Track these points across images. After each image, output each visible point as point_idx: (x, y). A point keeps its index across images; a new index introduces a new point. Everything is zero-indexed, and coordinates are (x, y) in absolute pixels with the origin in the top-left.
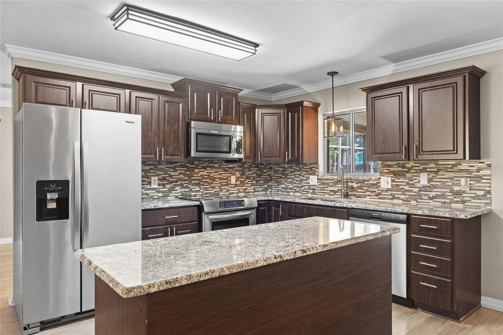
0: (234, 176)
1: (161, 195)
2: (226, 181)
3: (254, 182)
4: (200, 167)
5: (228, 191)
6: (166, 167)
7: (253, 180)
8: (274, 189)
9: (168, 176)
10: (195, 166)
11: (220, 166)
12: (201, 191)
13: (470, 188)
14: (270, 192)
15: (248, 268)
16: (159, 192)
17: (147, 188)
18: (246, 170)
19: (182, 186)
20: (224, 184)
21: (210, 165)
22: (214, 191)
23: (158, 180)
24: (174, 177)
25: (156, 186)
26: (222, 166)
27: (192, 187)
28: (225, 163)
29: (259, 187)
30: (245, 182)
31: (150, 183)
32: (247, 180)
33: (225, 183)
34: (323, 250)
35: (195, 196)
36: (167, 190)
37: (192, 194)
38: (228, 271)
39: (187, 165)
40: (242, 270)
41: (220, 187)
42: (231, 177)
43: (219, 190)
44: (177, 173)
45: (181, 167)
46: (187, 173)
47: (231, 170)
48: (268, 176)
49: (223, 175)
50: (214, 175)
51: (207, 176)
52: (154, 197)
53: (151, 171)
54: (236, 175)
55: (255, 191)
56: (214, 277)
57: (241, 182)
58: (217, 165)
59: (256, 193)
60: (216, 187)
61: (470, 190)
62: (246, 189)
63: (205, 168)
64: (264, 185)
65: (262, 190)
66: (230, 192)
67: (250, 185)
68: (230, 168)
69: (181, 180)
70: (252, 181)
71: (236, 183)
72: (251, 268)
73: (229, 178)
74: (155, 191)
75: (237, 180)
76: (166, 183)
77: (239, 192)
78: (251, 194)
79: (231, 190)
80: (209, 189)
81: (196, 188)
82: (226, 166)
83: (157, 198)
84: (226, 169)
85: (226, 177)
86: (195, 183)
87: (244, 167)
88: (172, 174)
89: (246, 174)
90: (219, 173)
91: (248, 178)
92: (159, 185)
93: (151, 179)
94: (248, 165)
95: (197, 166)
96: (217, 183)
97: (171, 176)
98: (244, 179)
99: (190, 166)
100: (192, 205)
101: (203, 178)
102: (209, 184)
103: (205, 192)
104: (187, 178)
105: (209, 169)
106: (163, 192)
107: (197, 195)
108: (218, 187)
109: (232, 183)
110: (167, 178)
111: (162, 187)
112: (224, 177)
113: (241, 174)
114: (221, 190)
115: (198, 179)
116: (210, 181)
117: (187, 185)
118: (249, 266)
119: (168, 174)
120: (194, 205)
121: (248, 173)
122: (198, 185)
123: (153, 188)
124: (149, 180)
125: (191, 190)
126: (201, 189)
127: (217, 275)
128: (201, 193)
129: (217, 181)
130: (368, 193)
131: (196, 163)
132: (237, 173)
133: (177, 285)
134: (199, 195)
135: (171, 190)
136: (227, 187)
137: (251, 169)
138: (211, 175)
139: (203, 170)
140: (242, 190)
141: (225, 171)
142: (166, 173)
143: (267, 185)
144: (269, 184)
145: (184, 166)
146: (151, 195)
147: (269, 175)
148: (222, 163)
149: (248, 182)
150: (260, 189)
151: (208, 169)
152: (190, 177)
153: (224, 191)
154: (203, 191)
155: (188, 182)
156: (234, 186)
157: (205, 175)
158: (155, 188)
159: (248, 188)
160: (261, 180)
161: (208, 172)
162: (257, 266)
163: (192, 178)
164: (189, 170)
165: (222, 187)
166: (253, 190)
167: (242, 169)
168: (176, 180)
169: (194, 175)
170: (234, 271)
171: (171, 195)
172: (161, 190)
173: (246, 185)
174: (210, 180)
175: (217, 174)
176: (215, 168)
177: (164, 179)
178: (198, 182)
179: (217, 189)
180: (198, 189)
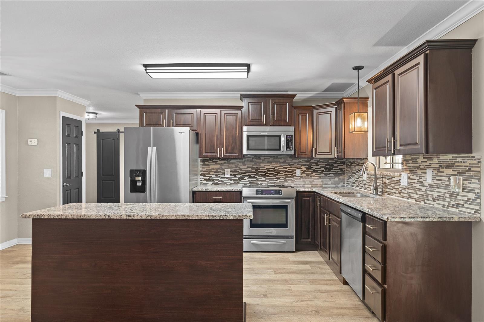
0: (300, 170)
1: (232, 182)
2: (291, 174)
3: (322, 175)
4: (266, 162)
5: (293, 182)
6: (237, 162)
7: (322, 173)
8: (346, 183)
9: (238, 168)
10: (261, 161)
11: (285, 161)
12: (266, 181)
13: (463, 189)
14: (342, 185)
15: (84, 218)
16: (231, 180)
17: (222, 177)
18: (313, 164)
19: (250, 176)
20: (288, 176)
21: (275, 160)
22: (279, 182)
23: (230, 171)
24: (243, 169)
25: (229, 176)
26: (287, 161)
27: (258, 178)
28: (290, 158)
29: (328, 180)
30: (312, 175)
31: (224, 173)
32: (314, 173)
33: (290, 176)
34: (147, 218)
35: (261, 185)
36: (237, 179)
37: (258, 183)
38: (71, 217)
39: (254, 160)
40: (80, 218)
41: (285, 179)
42: (296, 171)
43: (284, 181)
44: (245, 167)
45: (249, 162)
46: (254, 166)
47: (296, 164)
48: (340, 171)
49: (288, 168)
50: (279, 168)
51: (272, 169)
52: (227, 184)
53: (225, 165)
54: (302, 168)
55: (323, 184)
56: (62, 218)
57: (307, 175)
58: (282, 160)
59: (324, 186)
60: (281, 179)
61: (463, 191)
62: (313, 181)
63: (270, 162)
64: (335, 179)
65: (332, 184)
66: (295, 183)
67: (318, 178)
68: (295, 163)
69: (249, 171)
70: (320, 175)
71: (302, 176)
72: (86, 218)
73: (294, 172)
74: (228, 180)
75: (302, 174)
76: (237, 173)
77: (305, 184)
78: (319, 187)
79: (296, 182)
80: (274, 180)
81: (262, 179)
82: (291, 161)
83: (229, 185)
84: (291, 163)
85: (291, 170)
86: (262, 174)
87: (311, 161)
88: (241, 167)
89: (313, 167)
90: (284, 166)
91: (314, 171)
92: (231, 175)
93: (225, 170)
94: (316, 160)
95: (263, 161)
96: (282, 175)
97: (241, 169)
98: (310, 173)
99: (256, 161)
100: (235, 190)
101: (269, 171)
102: (274, 175)
103: (270, 182)
104: (254, 170)
105: (275, 163)
106: (234, 180)
107: (263, 184)
108: (283, 179)
109: (297, 176)
110: (237, 170)
111: (233, 176)
112: (289, 170)
113: (307, 168)
114: (286, 181)
115: (264, 171)
116: (275, 174)
117: (254, 175)
118: (85, 217)
119: (238, 167)
120: (237, 190)
121: (315, 167)
122: (264, 176)
123: (226, 177)
124: (223, 171)
125: (258, 180)
126: (267, 179)
127: (64, 218)
128: (266, 183)
129: (282, 174)
130: (394, 191)
131: (263, 158)
132: (303, 167)
133: (43, 218)
134: (264, 184)
135: (241, 179)
136: (292, 179)
137: (319, 163)
138: (276, 168)
139: (269, 164)
140: (309, 182)
141: (290, 165)
142: (236, 167)
143: (338, 179)
144: (341, 177)
145: (251, 161)
146: (224, 182)
147: (341, 169)
148: (287, 158)
149: (315, 175)
150: (330, 182)
151: (273, 163)
152: (256, 170)
153: (288, 182)
154: (268, 181)
155: (255, 173)
156: (299, 178)
157: (270, 168)
158: (228, 177)
159: (315, 181)
160: (331, 174)
161: (273, 166)
162: (90, 218)
163: (258, 170)
164: (255, 164)
165: (287, 179)
166: (321, 183)
167: (308, 163)
168: (245, 171)
169: (260, 168)
170: (75, 218)
171: (240, 183)
172: (232, 179)
173: (313, 178)
174: (275, 172)
175: (282, 167)
176: (280, 162)
177: (235, 171)
178: (264, 174)
179: (282, 180)
180: (264, 179)
